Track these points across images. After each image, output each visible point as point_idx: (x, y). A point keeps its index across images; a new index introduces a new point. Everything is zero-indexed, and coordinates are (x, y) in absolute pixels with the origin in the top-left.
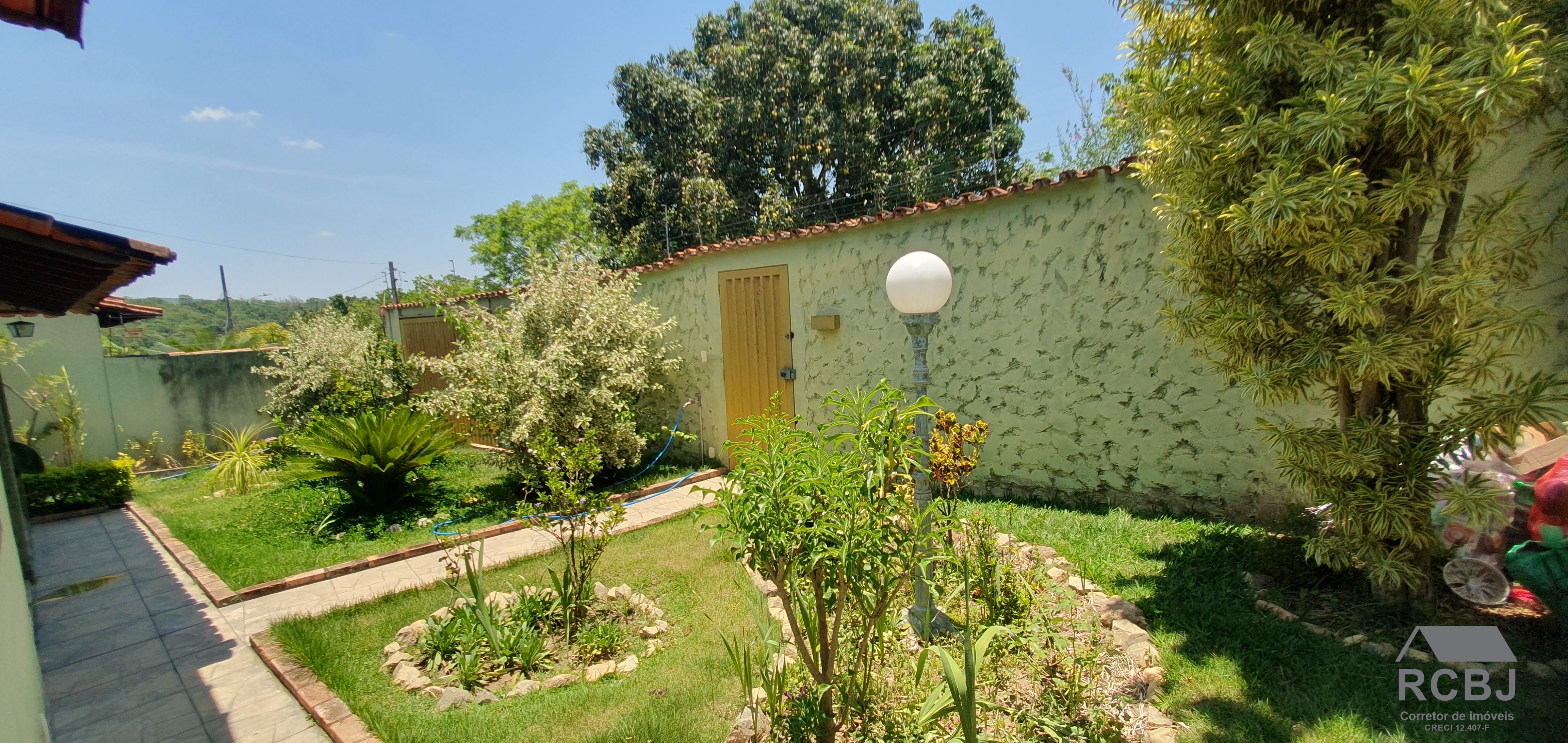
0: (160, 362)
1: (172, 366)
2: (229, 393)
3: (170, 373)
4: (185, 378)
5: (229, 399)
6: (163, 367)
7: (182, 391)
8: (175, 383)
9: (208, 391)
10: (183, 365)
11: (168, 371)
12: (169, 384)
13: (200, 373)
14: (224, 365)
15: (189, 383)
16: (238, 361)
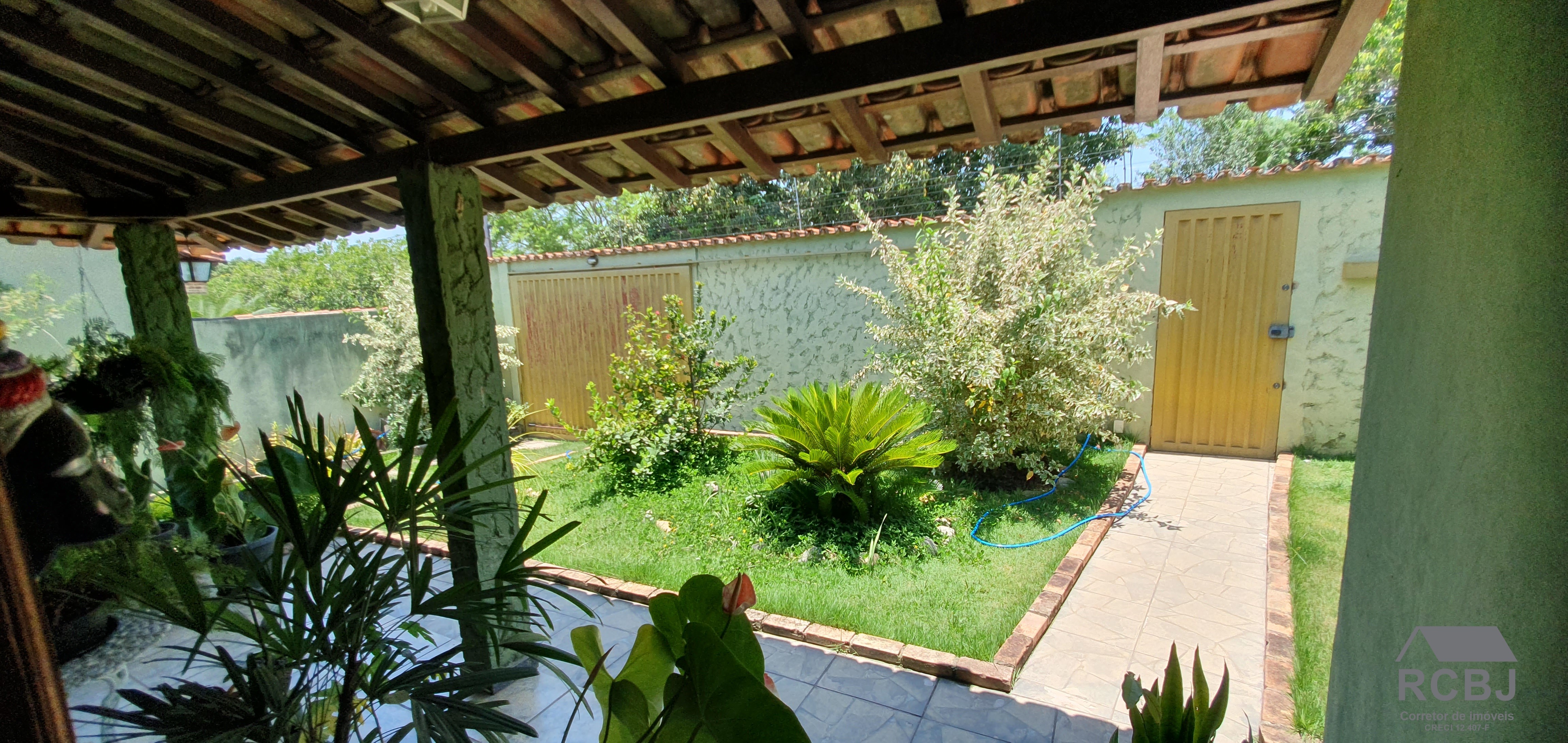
0: (226, 329)
1: (241, 335)
2: (310, 369)
3: (239, 343)
4: (257, 350)
5: (309, 378)
6: (230, 335)
7: (254, 368)
8: (245, 359)
9: (285, 367)
10: (253, 332)
11: (237, 341)
12: (239, 358)
13: (274, 343)
14: (302, 333)
15: (263, 356)
16: (318, 328)
